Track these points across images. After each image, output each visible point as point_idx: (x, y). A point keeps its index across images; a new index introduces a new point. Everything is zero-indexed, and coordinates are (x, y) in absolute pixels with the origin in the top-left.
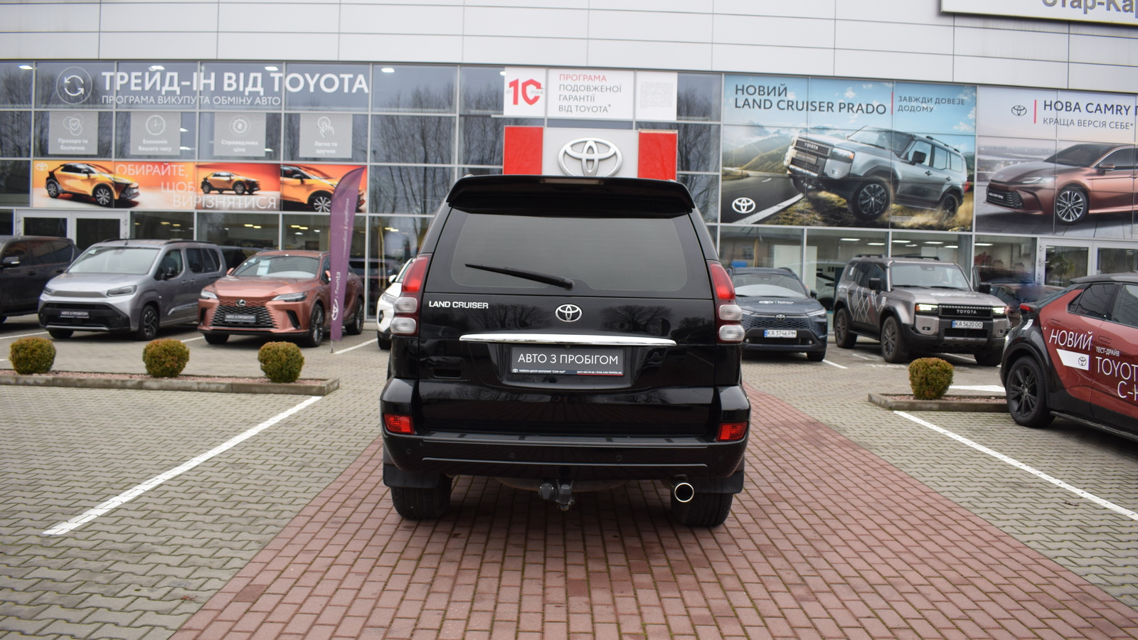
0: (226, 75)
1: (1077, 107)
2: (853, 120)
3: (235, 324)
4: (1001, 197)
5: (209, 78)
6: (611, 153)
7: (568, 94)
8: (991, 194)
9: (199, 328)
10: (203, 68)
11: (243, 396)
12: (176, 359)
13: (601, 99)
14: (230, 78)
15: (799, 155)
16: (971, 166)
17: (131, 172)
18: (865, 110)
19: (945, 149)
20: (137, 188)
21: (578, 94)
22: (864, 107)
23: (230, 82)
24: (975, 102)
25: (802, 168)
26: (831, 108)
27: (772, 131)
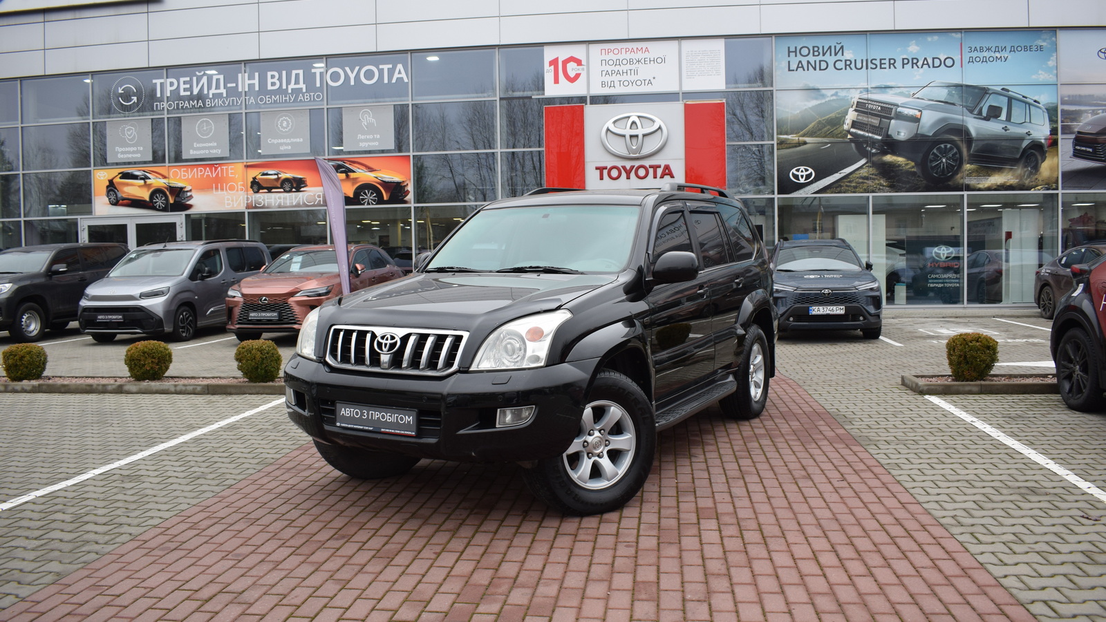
0: (269, 74)
2: (919, 76)
3: (259, 322)
4: (1091, 150)
5: (254, 79)
6: (656, 127)
7: (609, 68)
8: (1078, 148)
9: (228, 327)
10: (248, 70)
12: (159, 362)
13: (645, 71)
14: (273, 77)
15: (860, 118)
16: (1054, 118)
17: (185, 176)
18: (931, 65)
19: (1024, 102)
20: (190, 191)
21: (621, 68)
22: (930, 61)
23: (273, 80)
24: (1055, 48)
25: (864, 131)
26: (893, 64)
27: (829, 93)
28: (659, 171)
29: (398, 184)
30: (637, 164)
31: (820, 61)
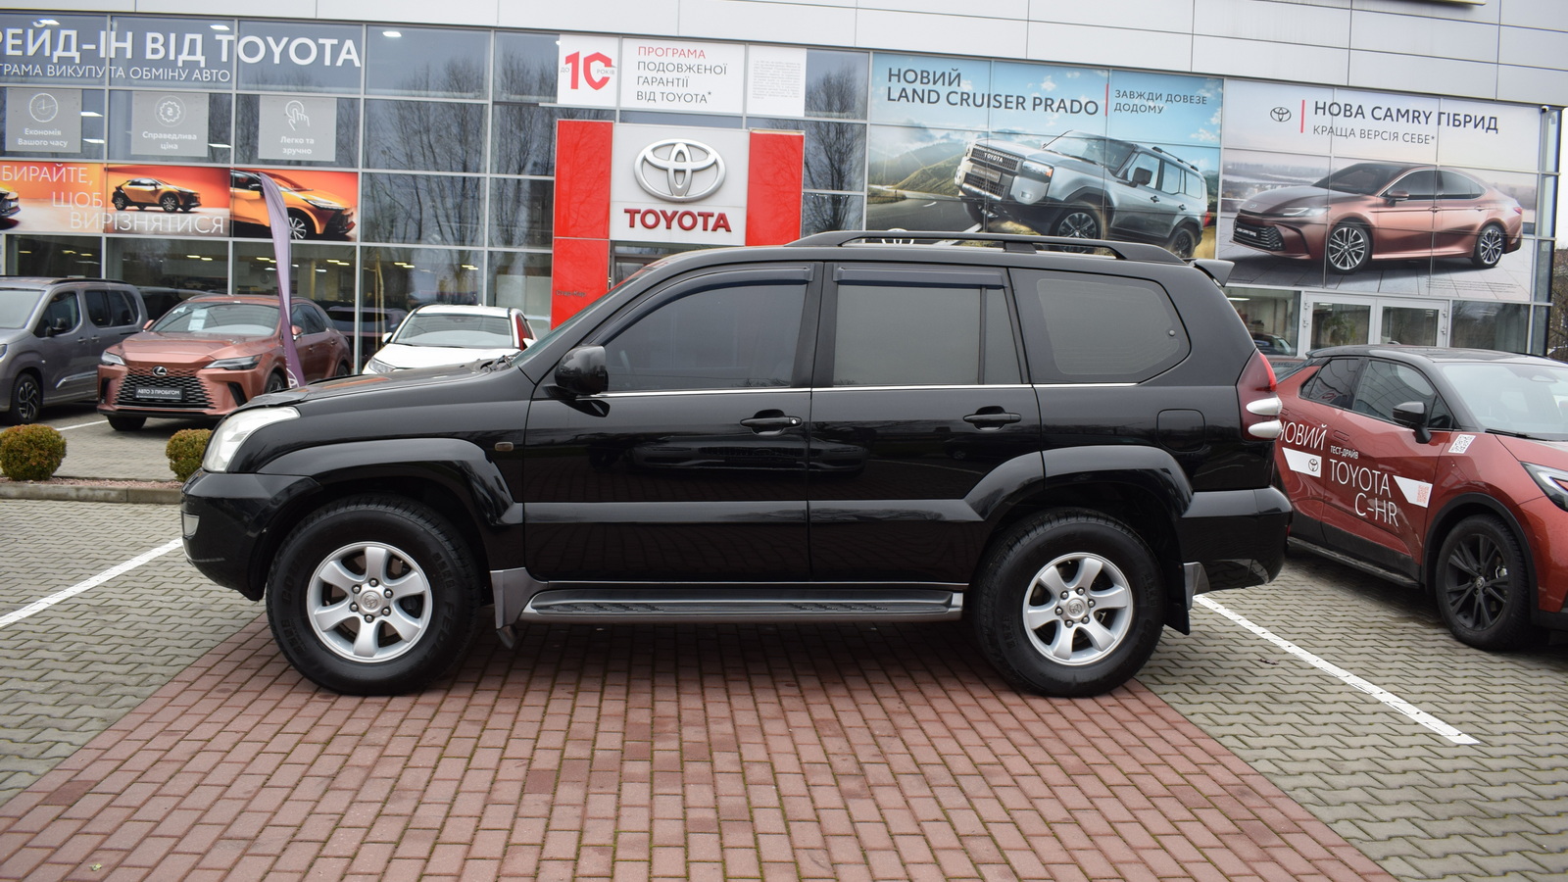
0: (150, 36)
1: (1360, 111)
2: (1053, 122)
3: (151, 402)
4: (1254, 234)
5: (125, 41)
6: (710, 161)
7: (650, 75)
8: (1240, 230)
9: (99, 407)
10: (115, 25)
11: (142, 508)
12: (46, 453)
13: (698, 83)
14: (155, 40)
15: (976, 170)
16: (1214, 191)
17: (7, 176)
18: (1069, 110)
19: (1178, 165)
20: (16, 199)
21: (665, 76)
22: (1068, 105)
23: (155, 46)
24: (1220, 101)
25: (980, 188)
26: (1022, 104)
27: (939, 134)
28: (712, 222)
29: (339, 211)
30: (681, 209)
31: (930, 91)
